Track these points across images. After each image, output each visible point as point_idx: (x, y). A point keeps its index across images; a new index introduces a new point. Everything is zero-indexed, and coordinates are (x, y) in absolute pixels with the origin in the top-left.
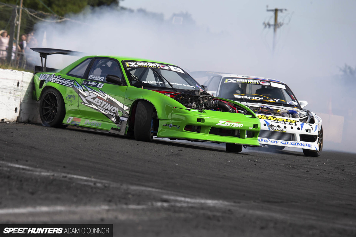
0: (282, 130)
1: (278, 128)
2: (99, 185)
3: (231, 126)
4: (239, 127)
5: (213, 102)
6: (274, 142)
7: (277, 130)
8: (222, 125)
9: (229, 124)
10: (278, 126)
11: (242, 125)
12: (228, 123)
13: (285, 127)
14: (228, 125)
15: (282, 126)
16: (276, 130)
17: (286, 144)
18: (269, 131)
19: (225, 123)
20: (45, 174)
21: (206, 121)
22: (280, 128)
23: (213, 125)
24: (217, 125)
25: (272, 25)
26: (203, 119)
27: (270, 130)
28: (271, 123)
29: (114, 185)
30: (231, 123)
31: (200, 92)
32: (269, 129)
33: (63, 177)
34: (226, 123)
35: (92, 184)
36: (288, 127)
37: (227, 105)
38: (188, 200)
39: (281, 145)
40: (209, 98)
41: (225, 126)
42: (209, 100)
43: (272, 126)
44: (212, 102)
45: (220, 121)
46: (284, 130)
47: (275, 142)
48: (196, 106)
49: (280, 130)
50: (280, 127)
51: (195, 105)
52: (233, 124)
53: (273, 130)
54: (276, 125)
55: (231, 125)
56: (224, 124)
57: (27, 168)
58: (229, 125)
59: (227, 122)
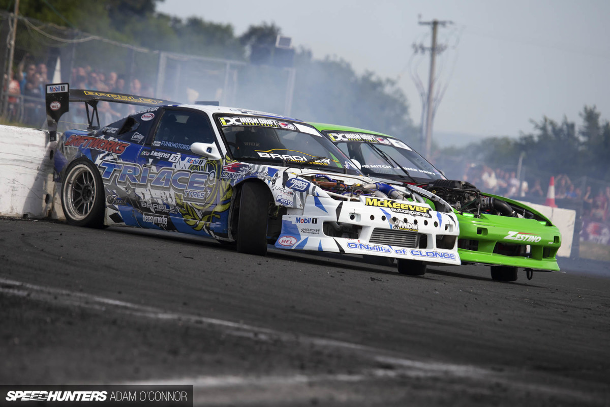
0: (412, 229)
1: (405, 224)
2: (263, 337)
3: (524, 240)
4: (536, 241)
5: (485, 201)
6: (401, 252)
7: (403, 227)
8: (512, 238)
9: (522, 236)
10: (406, 221)
11: (540, 238)
12: (520, 235)
13: (416, 222)
14: (520, 238)
15: (411, 219)
16: (401, 227)
17: (418, 255)
18: (391, 230)
19: (517, 234)
20: (164, 316)
21: (489, 232)
22: (409, 224)
23: (500, 239)
24: (505, 238)
25: (428, 48)
26: (486, 230)
27: (393, 229)
28: (393, 215)
29: (285, 337)
30: (524, 235)
31: (461, 184)
32: (391, 226)
33: (197, 322)
34: (519, 235)
35: (251, 335)
36: (421, 220)
37: (505, 203)
38: (418, 364)
39: (412, 259)
40: (477, 194)
41: (517, 239)
42: (478, 197)
43: (395, 219)
44: (483, 200)
45: (509, 233)
46: (415, 227)
47: (403, 252)
48: (462, 207)
49: (408, 227)
50: (408, 222)
51: (460, 206)
52: (527, 236)
53: (397, 229)
54: (401, 217)
55: (524, 238)
56: (515, 236)
57: (129, 305)
58: (522, 238)
59: (520, 233)
